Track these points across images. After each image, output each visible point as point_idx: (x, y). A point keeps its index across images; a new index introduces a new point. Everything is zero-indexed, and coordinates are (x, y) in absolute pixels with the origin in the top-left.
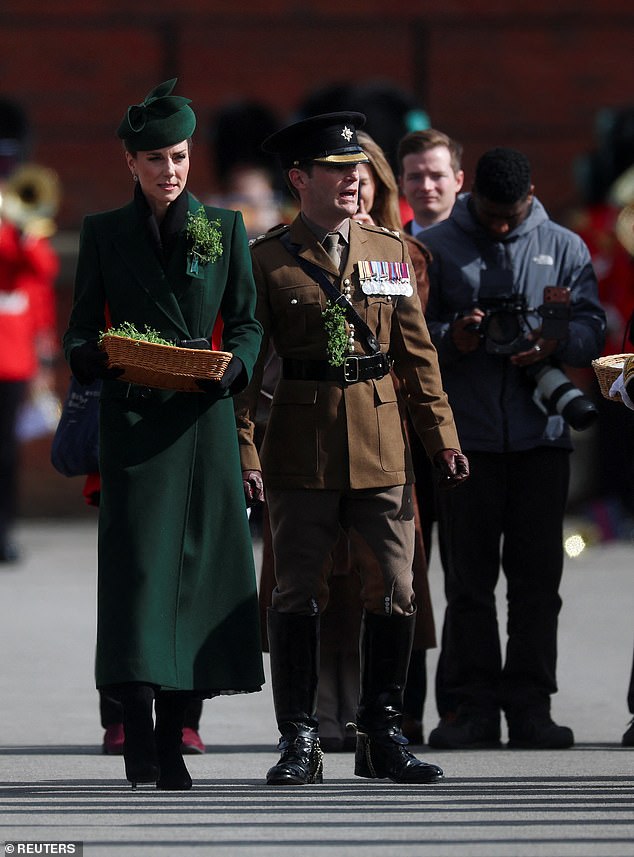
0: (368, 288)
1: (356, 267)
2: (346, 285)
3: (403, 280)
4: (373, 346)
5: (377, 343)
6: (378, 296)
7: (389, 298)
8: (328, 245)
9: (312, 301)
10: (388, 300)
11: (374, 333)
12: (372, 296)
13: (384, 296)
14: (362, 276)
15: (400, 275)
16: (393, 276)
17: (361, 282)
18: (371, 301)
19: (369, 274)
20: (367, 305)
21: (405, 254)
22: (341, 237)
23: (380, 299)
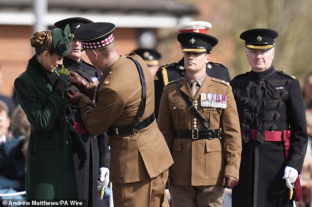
0: (204, 104)
1: (200, 95)
2: (195, 103)
3: (223, 102)
6: (208, 107)
7: (214, 109)
8: (191, 86)
9: (181, 108)
12: (205, 107)
13: (211, 108)
14: (202, 99)
15: (221, 100)
16: (218, 100)
17: (201, 102)
18: (205, 110)
19: (205, 99)
20: (203, 111)
21: (228, 92)
22: (198, 83)
23: (209, 109)
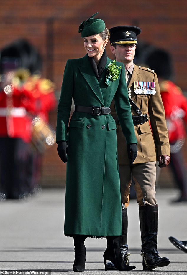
0: (137, 92)
1: (133, 84)
2: (129, 90)
3: (152, 88)
4: (139, 112)
5: (140, 111)
6: (141, 94)
7: (146, 95)
10: (145, 96)
11: (139, 108)
12: (138, 94)
13: (143, 94)
14: (135, 87)
16: (148, 87)
17: (135, 89)
18: (138, 96)
19: (138, 86)
20: (136, 98)
21: (155, 79)
22: (129, 72)
23: (142, 96)
